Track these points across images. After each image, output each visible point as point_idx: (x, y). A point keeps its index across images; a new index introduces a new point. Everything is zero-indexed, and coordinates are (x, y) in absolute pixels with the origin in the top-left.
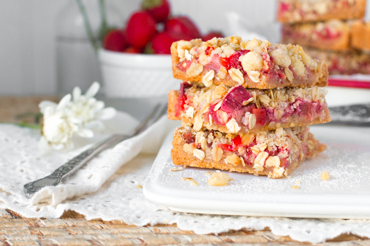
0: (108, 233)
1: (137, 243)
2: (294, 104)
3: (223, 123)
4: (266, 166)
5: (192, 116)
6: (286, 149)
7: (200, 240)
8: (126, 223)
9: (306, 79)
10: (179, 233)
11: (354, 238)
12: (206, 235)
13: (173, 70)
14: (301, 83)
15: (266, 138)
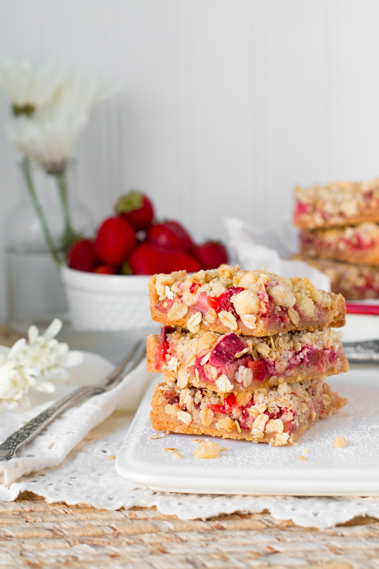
0: (73, 520)
1: (108, 533)
2: (301, 354)
3: (211, 380)
4: (266, 431)
5: (175, 369)
6: (291, 410)
7: (184, 527)
8: (95, 507)
9: (317, 319)
10: (159, 519)
11: (372, 521)
12: (191, 520)
13: (152, 311)
14: (310, 325)
15: (266, 397)
